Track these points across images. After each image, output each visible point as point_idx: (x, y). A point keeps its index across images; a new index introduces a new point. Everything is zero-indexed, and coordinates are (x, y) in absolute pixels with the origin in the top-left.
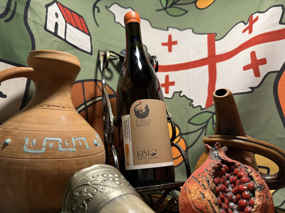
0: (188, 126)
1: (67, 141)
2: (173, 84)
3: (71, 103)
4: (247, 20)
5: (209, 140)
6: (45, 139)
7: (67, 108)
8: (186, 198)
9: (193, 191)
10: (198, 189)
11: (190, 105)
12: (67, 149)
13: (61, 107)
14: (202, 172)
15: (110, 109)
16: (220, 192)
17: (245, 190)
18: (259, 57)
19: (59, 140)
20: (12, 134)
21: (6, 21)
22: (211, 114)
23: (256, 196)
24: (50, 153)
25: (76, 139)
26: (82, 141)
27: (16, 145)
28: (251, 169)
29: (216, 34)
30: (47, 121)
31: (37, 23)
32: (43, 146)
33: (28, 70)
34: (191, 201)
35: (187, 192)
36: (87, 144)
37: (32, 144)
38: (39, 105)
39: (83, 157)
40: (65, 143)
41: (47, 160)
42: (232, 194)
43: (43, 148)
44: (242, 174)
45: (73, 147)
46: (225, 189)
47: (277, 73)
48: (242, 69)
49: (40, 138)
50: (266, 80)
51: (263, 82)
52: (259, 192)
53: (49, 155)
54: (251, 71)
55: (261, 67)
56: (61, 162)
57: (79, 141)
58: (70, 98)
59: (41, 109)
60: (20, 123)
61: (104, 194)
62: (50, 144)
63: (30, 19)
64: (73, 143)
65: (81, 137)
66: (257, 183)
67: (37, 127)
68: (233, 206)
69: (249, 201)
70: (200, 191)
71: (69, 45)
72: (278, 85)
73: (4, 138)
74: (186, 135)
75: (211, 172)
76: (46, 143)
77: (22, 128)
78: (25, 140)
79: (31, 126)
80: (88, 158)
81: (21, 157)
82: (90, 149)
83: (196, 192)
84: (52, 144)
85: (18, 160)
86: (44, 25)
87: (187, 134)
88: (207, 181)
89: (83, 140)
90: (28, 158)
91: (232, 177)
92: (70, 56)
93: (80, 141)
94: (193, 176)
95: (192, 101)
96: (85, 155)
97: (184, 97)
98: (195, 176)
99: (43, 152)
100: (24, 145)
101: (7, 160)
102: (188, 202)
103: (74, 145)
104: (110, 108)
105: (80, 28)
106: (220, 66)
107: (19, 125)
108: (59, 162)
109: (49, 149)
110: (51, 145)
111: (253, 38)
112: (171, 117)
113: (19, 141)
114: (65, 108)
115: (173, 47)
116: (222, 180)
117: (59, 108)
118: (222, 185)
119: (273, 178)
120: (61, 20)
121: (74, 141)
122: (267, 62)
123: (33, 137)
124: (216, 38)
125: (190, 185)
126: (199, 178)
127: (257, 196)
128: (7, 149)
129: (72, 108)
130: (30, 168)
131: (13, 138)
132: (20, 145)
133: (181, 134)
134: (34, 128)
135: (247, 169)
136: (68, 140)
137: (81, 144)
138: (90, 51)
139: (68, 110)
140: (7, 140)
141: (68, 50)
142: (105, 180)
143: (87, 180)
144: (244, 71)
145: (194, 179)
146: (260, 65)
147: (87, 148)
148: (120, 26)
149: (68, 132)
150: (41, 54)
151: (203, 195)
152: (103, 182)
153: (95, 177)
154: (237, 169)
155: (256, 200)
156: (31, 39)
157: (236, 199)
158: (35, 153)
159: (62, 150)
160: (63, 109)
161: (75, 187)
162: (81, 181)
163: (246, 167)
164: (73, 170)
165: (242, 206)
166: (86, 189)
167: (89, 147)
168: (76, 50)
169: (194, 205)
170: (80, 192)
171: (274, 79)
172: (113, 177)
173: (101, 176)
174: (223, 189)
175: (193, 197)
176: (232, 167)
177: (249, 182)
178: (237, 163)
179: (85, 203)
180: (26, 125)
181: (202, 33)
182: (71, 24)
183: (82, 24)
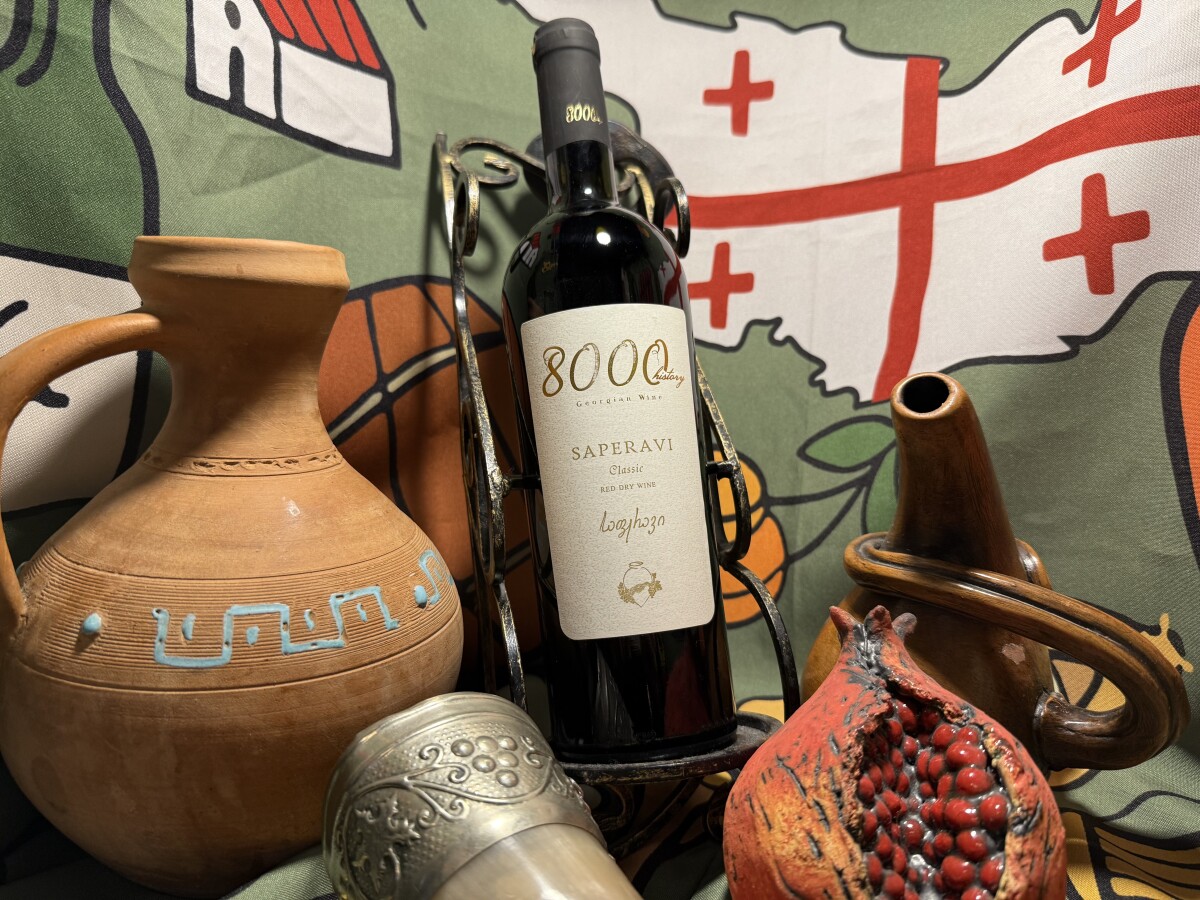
0: (796, 469)
1: (311, 613)
2: (745, 283)
3: (319, 434)
4: (1093, 9)
6: (228, 611)
7: (304, 464)
8: (752, 838)
9: (778, 821)
10: (800, 818)
11: (813, 382)
12: (314, 644)
13: (281, 461)
14: (817, 749)
17: (968, 824)
18: (1117, 206)
19: (279, 613)
20: (108, 591)
21: (25, 80)
23: (1009, 855)
24: (249, 665)
25: (345, 599)
26: (368, 600)
27: (126, 639)
28: (1001, 736)
29: (946, 63)
30: (231, 534)
31: (155, 69)
32: (225, 640)
33: (137, 327)
34: (772, 857)
35: (758, 821)
36: (387, 611)
37: (184, 633)
38: (196, 460)
39: (373, 665)
40: (305, 622)
41: (244, 692)
42: (920, 822)
43: (225, 648)
44: (962, 752)
45: (334, 632)
46: (898, 807)
47: (1189, 283)
48: (1040, 252)
49: (209, 608)
50: (1135, 306)
52: (1020, 839)
53: (247, 674)
54: (1078, 263)
55: (1121, 252)
56: (292, 694)
57: (354, 602)
58: (312, 414)
59: (202, 478)
60: (130, 542)
62: (248, 631)
63: (124, 57)
64: (335, 614)
65: (363, 585)
66: (1017, 802)
67: (195, 562)
68: (921, 871)
69: (979, 868)
70: (807, 828)
71: (298, 144)
72: (1186, 336)
73: (78, 604)
74: (789, 508)
75: (851, 755)
76: (235, 628)
77: (140, 566)
78: (157, 619)
79: (171, 559)
81: (148, 685)
82: (399, 626)
83: (790, 827)
84: (256, 629)
85: (138, 694)
86: (183, 72)
87: (790, 501)
88: (834, 791)
89: (371, 597)
90: (175, 686)
93: (359, 604)
94: (781, 756)
95: (822, 366)
96: (383, 655)
97: (788, 346)
98: (789, 757)
99: (224, 662)
100: (155, 638)
101: (101, 695)
102: (761, 858)
103: (339, 623)
105: (339, 52)
106: (946, 213)
107: (126, 550)
108: (286, 694)
109: (247, 649)
110: (253, 634)
113: (136, 622)
114: (297, 462)
115: (756, 108)
116: (890, 772)
117: (272, 469)
118: (888, 793)
119: (1100, 729)
120: (255, 34)
121: (335, 607)
122: (1153, 230)
123: (184, 607)
124: (945, 83)
125: (770, 795)
126: (806, 773)
127: (1013, 856)
128: (95, 652)
129: (322, 456)
130: (183, 721)
131: (112, 612)
132: (140, 640)
133: (766, 501)
134: (183, 568)
135: (986, 735)
136: (315, 607)
137: (363, 614)
138: (386, 150)
139: (310, 468)
140: (90, 617)
141: (294, 166)
142: (463, 771)
143: (399, 768)
144: (1048, 263)
145: (782, 770)
146: (1118, 241)
147: (389, 626)
148: (519, 14)
149: (313, 574)
150: (182, 258)
151: (817, 846)
152: (453, 777)
153: (426, 754)
154: (947, 725)
155: (1006, 872)
156: (137, 148)
157: (935, 847)
158: (197, 670)
159: (295, 650)
160: (290, 472)
161: (360, 787)
162: (380, 769)
163: (981, 723)
164: (339, 716)
165: (953, 882)
166: (398, 801)
167: (397, 620)
168: (329, 156)
169: (780, 873)
170: (377, 813)
171: (1173, 306)
172: (492, 756)
173: (448, 749)
174: (889, 813)
175: (778, 845)
176: (928, 715)
177: (985, 791)
178: (952, 700)
179: (394, 855)
180: (154, 553)
181: (886, 50)
182: (299, 38)
183: (346, 30)
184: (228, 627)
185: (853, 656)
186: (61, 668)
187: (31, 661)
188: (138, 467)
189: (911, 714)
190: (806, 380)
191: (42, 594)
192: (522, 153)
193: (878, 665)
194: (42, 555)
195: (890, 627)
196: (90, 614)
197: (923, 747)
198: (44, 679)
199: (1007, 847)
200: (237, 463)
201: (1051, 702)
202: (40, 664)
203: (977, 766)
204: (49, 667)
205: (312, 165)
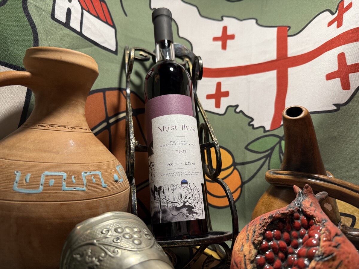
0: (245, 153)
1: (74, 177)
2: (226, 94)
3: (84, 122)
4: (336, 8)
5: (274, 178)
6: (43, 173)
7: (77, 129)
11: (249, 124)
12: (75, 188)
13: (70, 127)
19: (63, 176)
22: (278, 139)
24: (49, 193)
25: (88, 174)
26: (96, 176)
27: (3, 181)
29: (290, 27)
30: (48, 148)
31: (41, 8)
32: (41, 183)
33: (23, 75)
36: (103, 181)
37: (26, 180)
38: (39, 124)
39: (97, 199)
40: (72, 180)
41: (46, 204)
43: (41, 186)
45: (83, 185)
49: (36, 172)
50: (358, 94)
53: (48, 197)
56: (64, 206)
57: (91, 175)
58: (82, 114)
59: (40, 130)
60: (11, 149)
62: (50, 181)
63: (31, 3)
64: (83, 179)
65: (95, 170)
67: (34, 156)
71: (86, 41)
74: (242, 166)
76: (45, 180)
77: (13, 157)
78: (16, 175)
79: (25, 155)
80: (103, 200)
81: (9, 199)
82: (107, 187)
84: (53, 180)
85: (5, 203)
86: (51, 11)
87: (243, 164)
89: (98, 175)
90: (19, 199)
92: (82, 55)
93: (93, 177)
95: (252, 120)
96: (101, 196)
97: (241, 113)
99: (40, 192)
100: (14, 181)
103: (85, 182)
105: (101, 18)
107: (9, 152)
108: (62, 206)
109: (49, 187)
110: (52, 182)
113: (8, 176)
114: (75, 128)
117: (66, 129)
120: (76, 6)
121: (84, 176)
123: (27, 171)
124: (289, 33)
129: (85, 128)
130: (21, 213)
132: (9, 182)
133: (234, 164)
134: (29, 158)
136: (76, 175)
137: (94, 180)
138: (114, 49)
139: (79, 131)
141: (84, 48)
147: (103, 186)
149: (77, 164)
158: (29, 194)
159: (67, 190)
160: (72, 131)
164: (82, 217)
167: (106, 184)
168: (96, 47)
180: (19, 153)
181: (270, 25)
182: (89, 10)
183: (104, 12)
184: (43, 179)
190: (247, 124)
200: (54, 126)
201: (342, 225)
205: (90, 48)
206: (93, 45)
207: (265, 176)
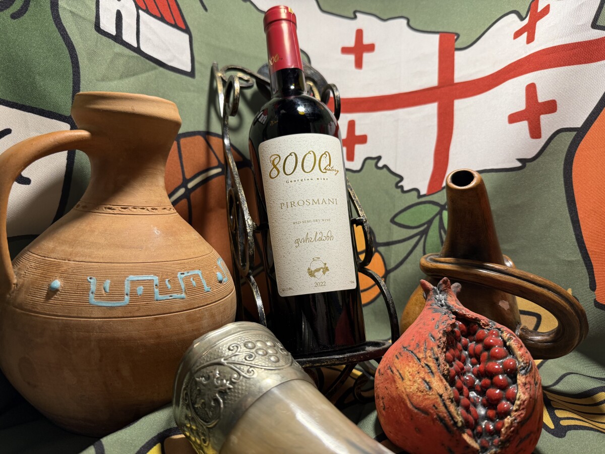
0: (390, 229)
1: (169, 281)
2: (363, 139)
4: (526, 10)
5: (433, 267)
6: (127, 278)
7: (160, 211)
9: (407, 376)
10: (418, 373)
11: (397, 186)
12: (171, 296)
13: (150, 209)
14: (423, 341)
15: (245, 206)
16: (456, 377)
17: (497, 373)
18: (542, 98)
19: (153, 280)
20: (63, 269)
21: (14, 16)
22: (437, 209)
23: (519, 384)
24: (139, 305)
25: (185, 275)
26: (196, 276)
27: (73, 292)
28: (509, 333)
29: (458, 36)
30: (127, 242)
31: (81, 17)
32: (126, 293)
34: (405, 393)
35: (396, 377)
36: (205, 283)
37: (104, 289)
38: (106, 206)
39: (199, 309)
40: (166, 285)
41: (136, 320)
42: (473, 376)
43: (126, 297)
44: (491, 341)
45: (181, 291)
46: (462, 369)
47: (575, 133)
48: (506, 120)
49: (117, 277)
50: (551, 144)
51: (545, 150)
52: (524, 376)
53: (137, 310)
54: (524, 125)
55: (544, 119)
56: (160, 321)
57: (190, 276)
58: (162, 187)
59: (109, 215)
60: (73, 245)
61: (251, 383)
62: (138, 289)
63: (65, 9)
64: (180, 282)
65: (193, 269)
66: (521, 360)
67: (109, 254)
68: (475, 398)
69: (505, 392)
70: (423, 377)
71: (147, 61)
72: (575, 158)
73: (47, 276)
74: (386, 248)
75: (441, 342)
76: (131, 287)
77: (79, 256)
78: (90, 282)
79: (96, 253)
80: (207, 309)
81: (86, 315)
82: (210, 290)
83: (413, 378)
84: (142, 287)
85: (80, 320)
86: (94, 20)
87: (388, 244)
88: (434, 358)
89: (198, 275)
90: (100, 316)
91: (472, 345)
92: (162, 102)
93: (192, 278)
94: (405, 346)
95: (401, 179)
96: (204, 304)
97: (385, 169)
98: (410, 346)
99: (126, 304)
100: (89, 292)
101: (60, 321)
102: (399, 395)
103: (183, 287)
104: (244, 204)
105: (166, 19)
106: (461, 106)
107: (71, 249)
108: (157, 321)
109: (137, 297)
110: (140, 290)
111: (534, 53)
112: (364, 220)
113: (78, 284)
114: (157, 209)
115: (366, 56)
116: (458, 353)
117: (144, 211)
118: (457, 361)
119: (546, 339)
121: (180, 278)
122: (558, 109)
123: (104, 276)
124: (458, 44)
125: (402, 364)
126: (419, 352)
127: (521, 384)
128: (57, 299)
129: (167, 208)
130: (104, 334)
131: (66, 278)
132: (81, 293)
133: (376, 245)
134: (103, 257)
135: (502, 332)
136: (171, 278)
137: (194, 283)
138: (189, 69)
139: (163, 213)
140: (54, 282)
141: (145, 72)
142: (252, 355)
143: (218, 355)
144: (511, 125)
145: (407, 352)
146: (543, 114)
147: (206, 290)
148: (253, 7)
149: (169, 262)
150: (103, 102)
151: (428, 385)
152: (247, 358)
153: (231, 348)
154: (482, 330)
155: (519, 392)
156: (70, 55)
157: (482, 386)
158: (111, 308)
159: (161, 299)
160: (153, 214)
161: (197, 366)
162: (208, 357)
163: (499, 327)
164: (182, 334)
165: (492, 400)
166: (219, 371)
167: (210, 287)
168: (161, 69)
169: (410, 400)
170: (208, 378)
171: (568, 144)
172: (265, 349)
173: (242, 346)
174: (460, 370)
175: (408, 387)
176: (472, 326)
177: (505, 357)
178: (484, 319)
179: (219, 398)
180: (87, 251)
181: (429, 30)
182: (148, 10)
183: (170, 9)
184: (127, 286)
185: (433, 302)
186: (37, 309)
187: (20, 307)
188: (73, 212)
189: (464, 327)
190: (394, 185)
191: (25, 273)
192: (255, 73)
193: (446, 305)
194: (22, 255)
195: (450, 288)
196: (54, 280)
197: (471, 342)
198: (28, 315)
199: (518, 381)
200: (127, 208)
201: (522, 328)
202: (26, 307)
203: (499, 346)
204: (31, 309)
205: (153, 72)
206: (157, 66)
207: (420, 264)
